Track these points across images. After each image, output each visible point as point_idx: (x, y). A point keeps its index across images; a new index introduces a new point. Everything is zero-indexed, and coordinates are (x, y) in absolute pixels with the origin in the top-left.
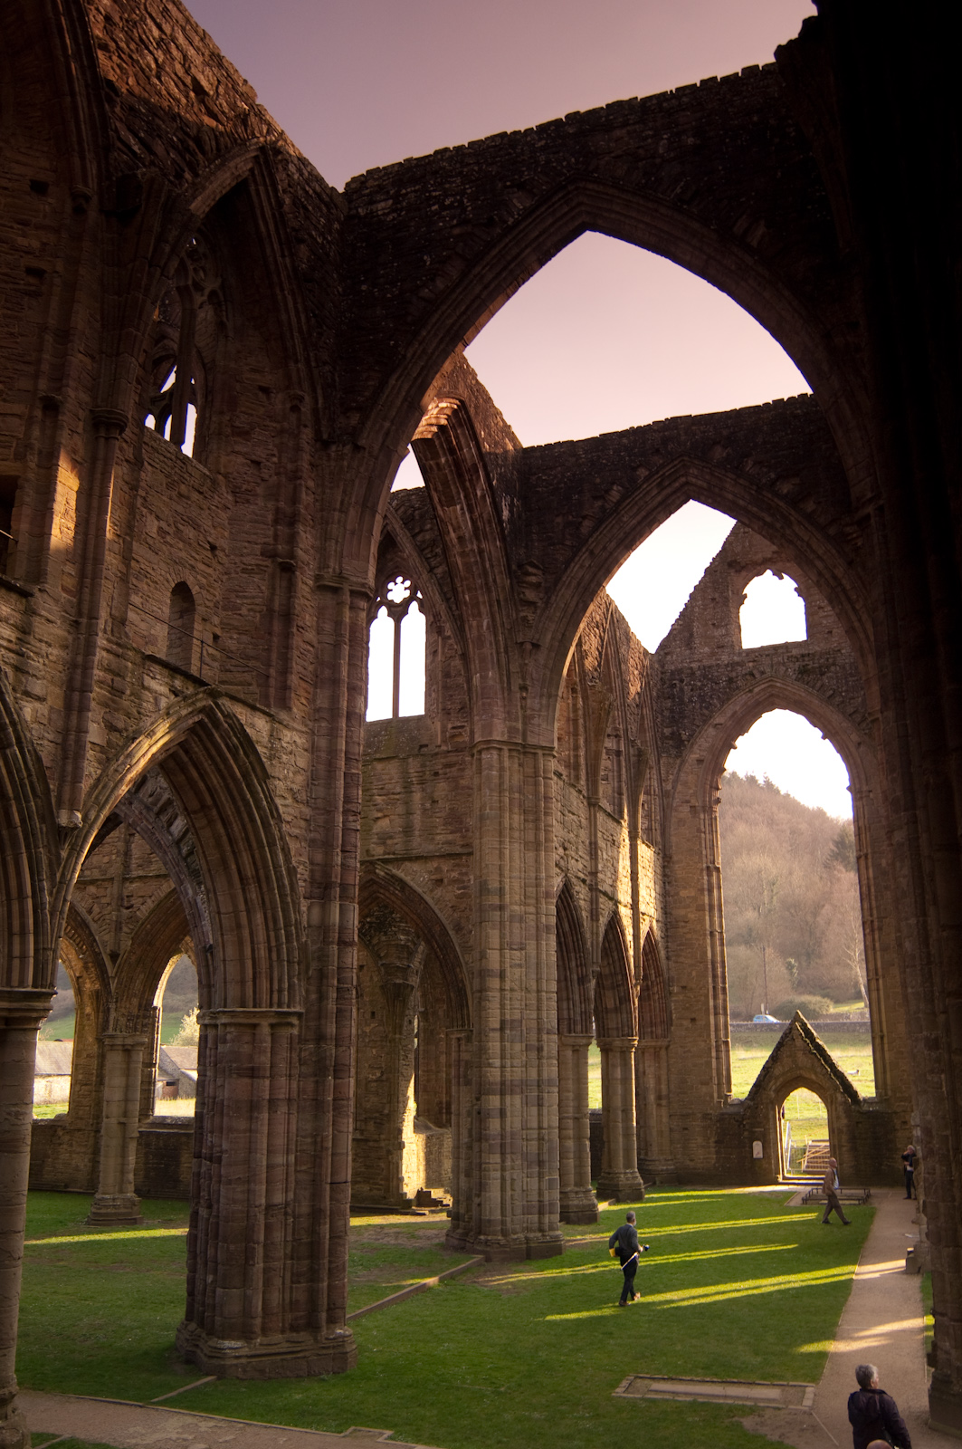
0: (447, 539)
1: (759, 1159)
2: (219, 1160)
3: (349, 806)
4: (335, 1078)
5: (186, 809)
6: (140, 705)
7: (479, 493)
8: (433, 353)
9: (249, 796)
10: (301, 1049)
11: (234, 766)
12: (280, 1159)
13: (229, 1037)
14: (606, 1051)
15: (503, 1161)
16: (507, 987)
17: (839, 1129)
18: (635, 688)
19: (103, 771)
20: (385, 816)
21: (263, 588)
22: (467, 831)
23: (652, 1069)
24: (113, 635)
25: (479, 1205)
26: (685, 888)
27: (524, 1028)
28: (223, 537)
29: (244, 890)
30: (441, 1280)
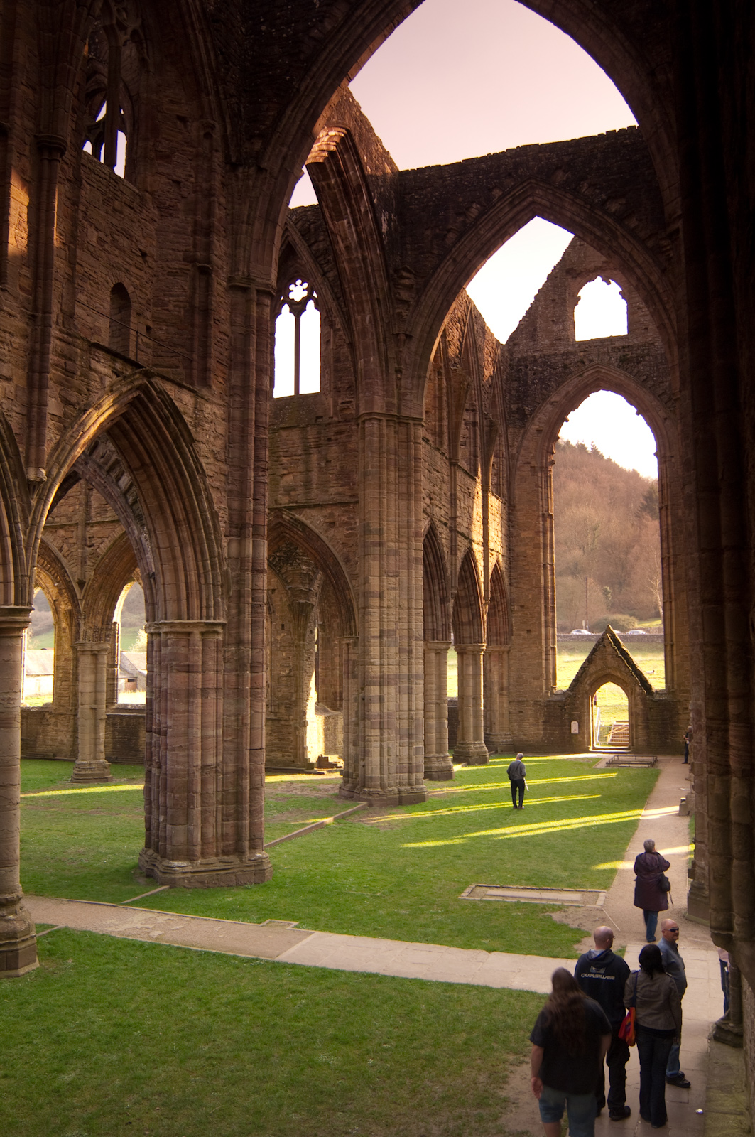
0: (337, 248)
1: (576, 734)
2: (165, 734)
3: (258, 464)
4: (251, 672)
5: (129, 467)
6: (88, 384)
7: (362, 209)
8: (322, 88)
9: (179, 456)
10: (225, 651)
11: (167, 433)
12: (211, 732)
13: (169, 642)
14: (461, 654)
15: (382, 734)
16: (385, 605)
17: (636, 713)
18: (489, 372)
19: (62, 437)
20: (289, 473)
21: (186, 288)
22: (354, 484)
23: (497, 668)
24: (64, 327)
25: (364, 766)
26: (525, 530)
27: (398, 636)
28: (152, 245)
29: (177, 530)
30: (335, 820)
